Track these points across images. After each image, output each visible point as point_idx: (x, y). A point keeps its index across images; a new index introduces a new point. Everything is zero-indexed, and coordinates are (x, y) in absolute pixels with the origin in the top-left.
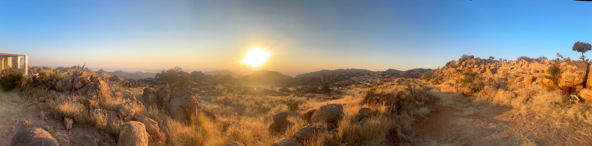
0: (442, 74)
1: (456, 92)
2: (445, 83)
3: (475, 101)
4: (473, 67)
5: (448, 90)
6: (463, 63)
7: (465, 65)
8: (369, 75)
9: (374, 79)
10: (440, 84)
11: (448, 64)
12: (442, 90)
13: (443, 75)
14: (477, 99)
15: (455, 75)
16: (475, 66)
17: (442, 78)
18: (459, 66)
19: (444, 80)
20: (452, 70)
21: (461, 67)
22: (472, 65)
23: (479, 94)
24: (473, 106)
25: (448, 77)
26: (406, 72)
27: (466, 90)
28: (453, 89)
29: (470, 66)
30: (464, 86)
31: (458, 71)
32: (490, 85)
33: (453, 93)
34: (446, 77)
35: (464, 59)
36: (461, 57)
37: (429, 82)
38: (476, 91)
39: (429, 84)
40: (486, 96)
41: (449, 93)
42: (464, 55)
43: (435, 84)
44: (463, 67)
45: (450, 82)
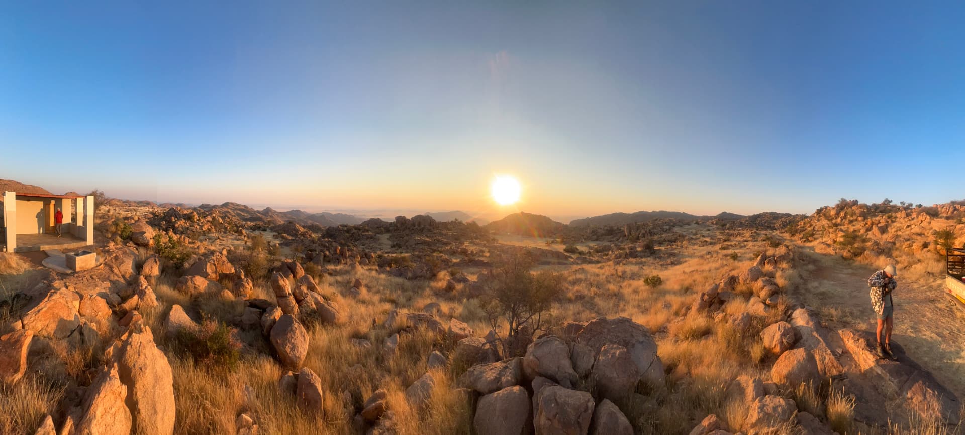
0: (812, 227)
1: (834, 254)
2: (818, 241)
3: (854, 265)
4: (857, 220)
5: (824, 252)
6: (842, 214)
7: (845, 217)
8: (697, 223)
9: (709, 230)
10: (811, 241)
11: (819, 211)
12: (817, 251)
13: (814, 230)
14: (857, 263)
15: (831, 230)
16: (860, 218)
17: (813, 235)
18: (836, 218)
19: (815, 236)
20: (825, 222)
21: (839, 220)
22: (855, 218)
23: (860, 258)
24: (852, 269)
25: (821, 232)
26: (750, 217)
27: (845, 254)
28: (830, 251)
29: (852, 219)
30: (843, 249)
31: (836, 225)
32: (873, 250)
33: (830, 255)
34: (818, 233)
35: (843, 206)
36: (838, 203)
37: (795, 238)
38: (856, 255)
39: (795, 241)
40: (867, 262)
41: (825, 255)
42: (842, 199)
43: (805, 242)
44: (842, 220)
45: (824, 240)
